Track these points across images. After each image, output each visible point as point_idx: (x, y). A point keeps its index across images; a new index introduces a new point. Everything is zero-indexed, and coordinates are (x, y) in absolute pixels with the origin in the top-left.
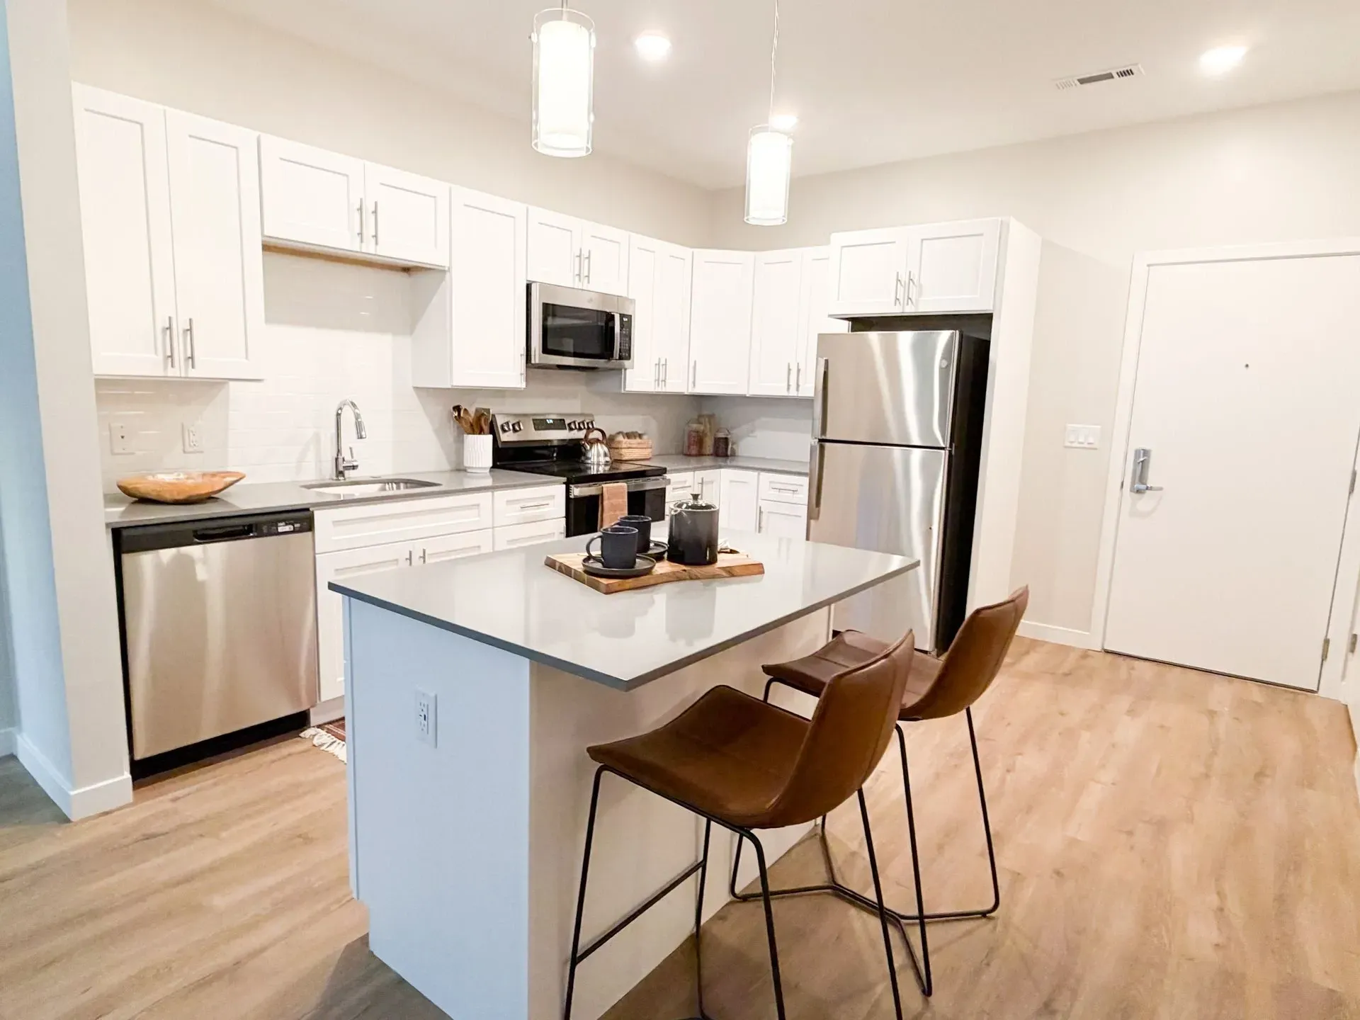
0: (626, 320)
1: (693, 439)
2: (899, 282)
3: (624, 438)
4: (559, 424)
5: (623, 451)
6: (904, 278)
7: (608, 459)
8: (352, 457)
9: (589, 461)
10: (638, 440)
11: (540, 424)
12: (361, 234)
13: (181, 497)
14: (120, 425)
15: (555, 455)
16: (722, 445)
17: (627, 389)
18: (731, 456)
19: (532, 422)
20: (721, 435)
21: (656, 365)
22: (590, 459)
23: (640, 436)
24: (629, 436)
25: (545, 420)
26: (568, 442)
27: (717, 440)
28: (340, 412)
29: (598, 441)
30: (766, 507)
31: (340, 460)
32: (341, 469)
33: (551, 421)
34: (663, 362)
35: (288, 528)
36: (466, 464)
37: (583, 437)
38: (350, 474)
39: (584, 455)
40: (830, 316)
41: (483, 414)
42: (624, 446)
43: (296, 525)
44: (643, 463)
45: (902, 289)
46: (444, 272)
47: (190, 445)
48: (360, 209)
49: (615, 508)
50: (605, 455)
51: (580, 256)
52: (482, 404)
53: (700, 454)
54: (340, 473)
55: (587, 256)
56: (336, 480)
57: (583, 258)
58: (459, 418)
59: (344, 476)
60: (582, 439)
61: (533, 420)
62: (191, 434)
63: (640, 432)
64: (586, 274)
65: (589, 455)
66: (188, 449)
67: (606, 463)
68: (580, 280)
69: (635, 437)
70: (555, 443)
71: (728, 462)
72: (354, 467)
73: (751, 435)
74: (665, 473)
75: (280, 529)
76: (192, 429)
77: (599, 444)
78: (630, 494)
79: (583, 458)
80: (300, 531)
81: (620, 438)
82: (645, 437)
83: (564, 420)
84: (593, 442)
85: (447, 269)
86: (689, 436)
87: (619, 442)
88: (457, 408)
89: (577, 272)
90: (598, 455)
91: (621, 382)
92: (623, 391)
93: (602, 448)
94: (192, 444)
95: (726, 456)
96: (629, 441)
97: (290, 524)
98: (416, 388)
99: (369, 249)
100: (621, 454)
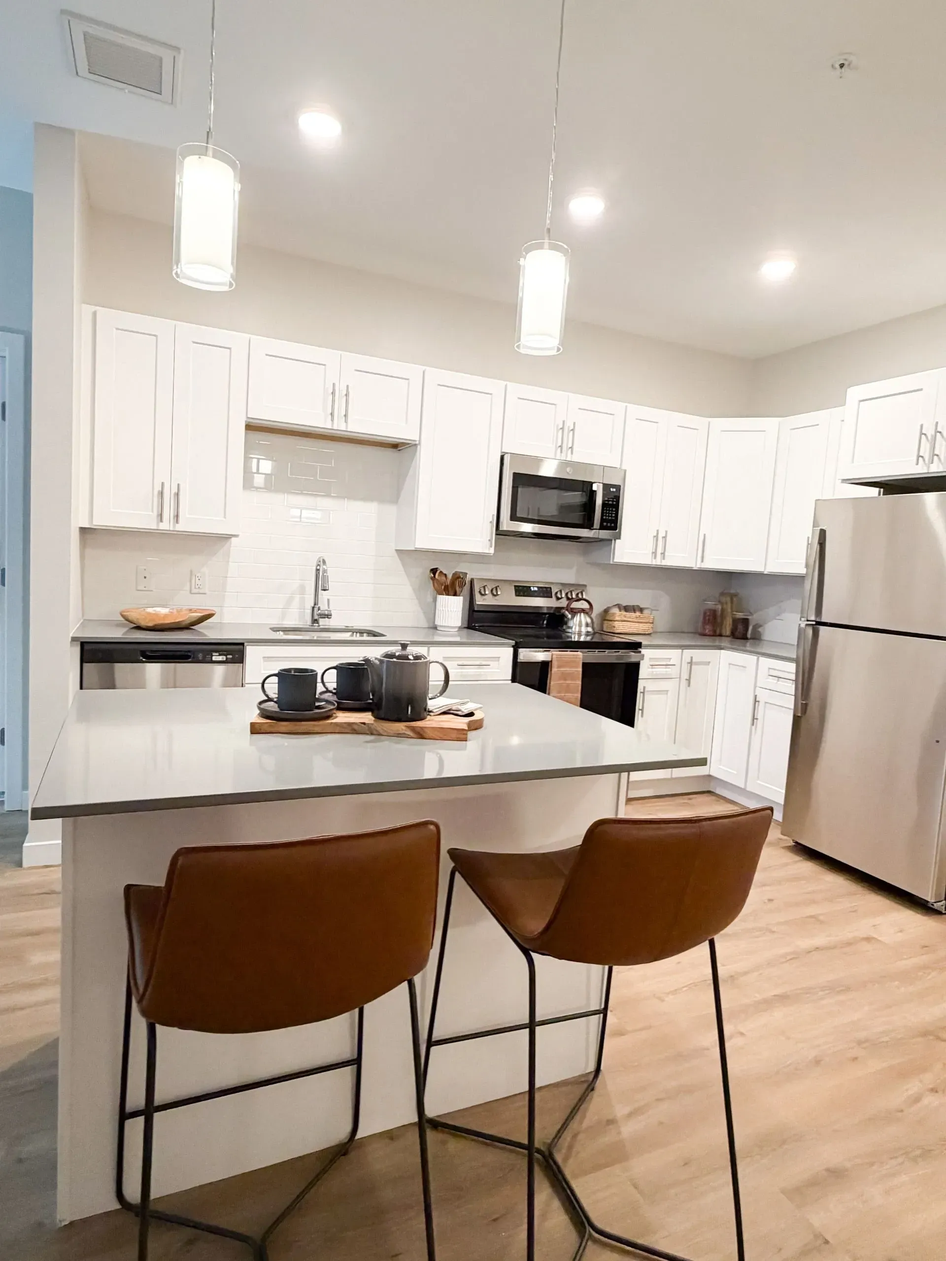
0: (614, 490)
1: (707, 618)
2: (923, 436)
3: (620, 611)
4: (545, 592)
5: (616, 624)
6: (930, 432)
7: (590, 629)
8: (329, 608)
9: (570, 630)
10: (638, 614)
11: (522, 590)
12: (332, 414)
13: (150, 624)
14: (145, 568)
15: (545, 622)
16: (740, 627)
17: (615, 561)
18: (753, 638)
19: (513, 587)
20: (740, 615)
21: (654, 537)
22: (571, 628)
23: (641, 610)
24: (627, 609)
25: (530, 587)
26: (555, 610)
27: (735, 621)
28: (318, 568)
29: (583, 611)
30: (763, 696)
31: (316, 609)
32: (316, 617)
33: (536, 589)
34: (662, 534)
35: (220, 658)
36: (438, 622)
37: (565, 605)
38: (323, 622)
39: (566, 623)
40: (844, 481)
41: (459, 577)
42: (617, 618)
43: (229, 656)
44: (627, 637)
45: (928, 445)
46: (416, 445)
47: (195, 588)
48: (333, 393)
49: (564, 676)
50: (587, 625)
51: (562, 429)
52: (461, 568)
53: (717, 634)
54: (315, 621)
55: (572, 427)
56: (312, 626)
57: (566, 430)
58: (433, 579)
59: (318, 623)
60: (563, 608)
61: (515, 586)
62: (197, 579)
63: (641, 606)
64: (570, 445)
65: (571, 624)
66: (194, 591)
67: (588, 634)
68: (561, 452)
69: (635, 611)
70: (545, 611)
71: (748, 644)
72: (328, 616)
73: (777, 618)
74: (640, 647)
75: (214, 658)
76: (198, 575)
77: (582, 614)
78: (585, 665)
79: (565, 627)
80: (233, 661)
81: (616, 610)
82: (645, 612)
83: (551, 588)
84: (574, 612)
85: (417, 442)
86: (705, 613)
87: (614, 614)
88: (434, 571)
89: (559, 444)
90: (580, 626)
91: (611, 553)
92: (611, 563)
93: (585, 617)
94: (197, 587)
95: (744, 638)
96: (625, 613)
97: (224, 655)
98: (396, 550)
99: (339, 426)
100: (614, 627)
